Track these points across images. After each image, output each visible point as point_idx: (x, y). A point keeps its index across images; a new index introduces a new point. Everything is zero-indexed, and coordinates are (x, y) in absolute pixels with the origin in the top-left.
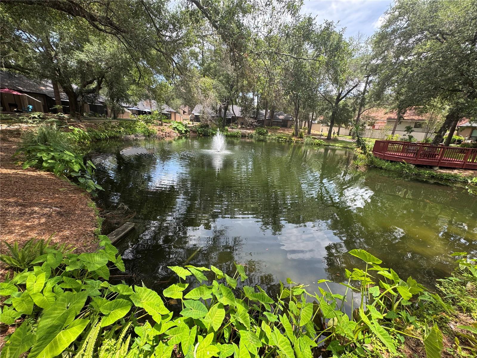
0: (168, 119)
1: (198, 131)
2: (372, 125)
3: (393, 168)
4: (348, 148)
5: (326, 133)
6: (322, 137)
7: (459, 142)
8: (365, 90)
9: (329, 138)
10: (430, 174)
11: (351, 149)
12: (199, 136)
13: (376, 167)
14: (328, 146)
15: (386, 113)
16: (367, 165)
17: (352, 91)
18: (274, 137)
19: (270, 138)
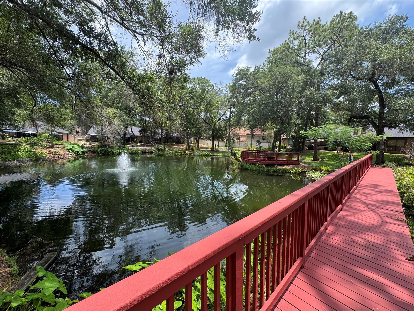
0: (59, 140)
1: (97, 151)
2: (238, 138)
3: (254, 168)
4: (226, 156)
5: (210, 146)
6: (208, 149)
7: (285, 148)
8: (230, 117)
9: (213, 150)
10: (273, 170)
11: (229, 156)
12: (99, 156)
13: (245, 169)
14: (213, 156)
15: (245, 131)
16: (239, 168)
17: (222, 117)
18: (171, 152)
19: (168, 152)
